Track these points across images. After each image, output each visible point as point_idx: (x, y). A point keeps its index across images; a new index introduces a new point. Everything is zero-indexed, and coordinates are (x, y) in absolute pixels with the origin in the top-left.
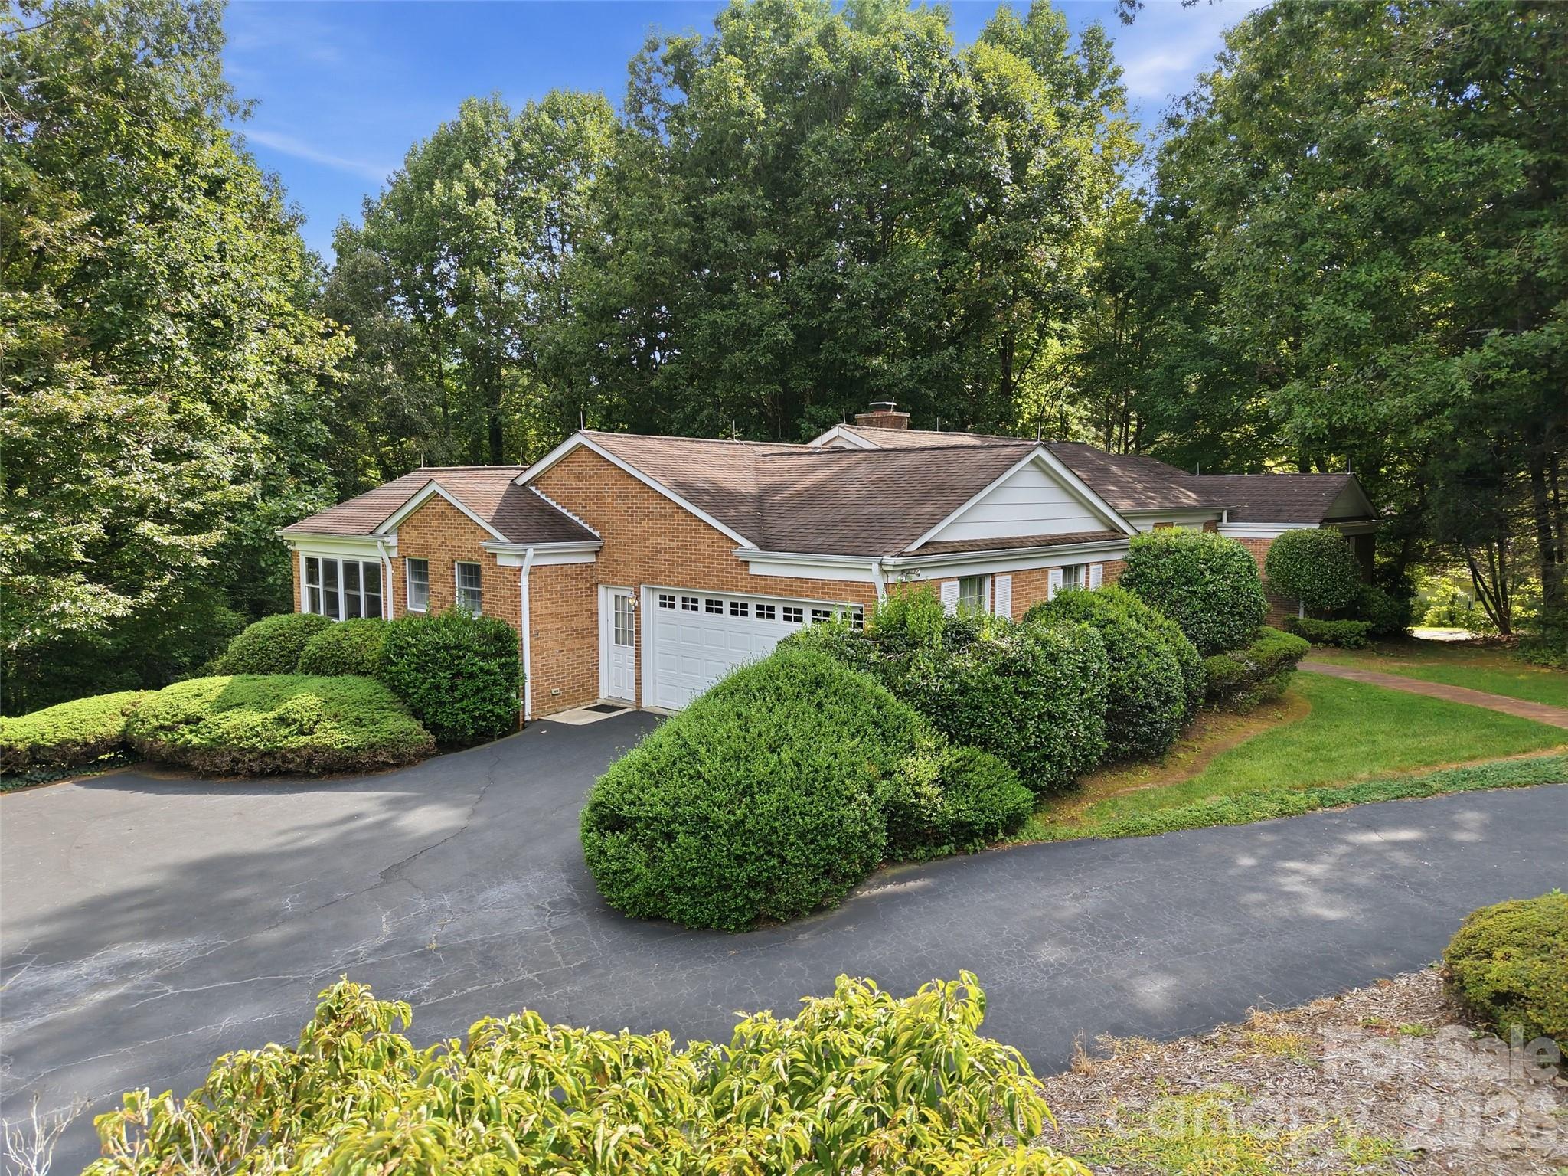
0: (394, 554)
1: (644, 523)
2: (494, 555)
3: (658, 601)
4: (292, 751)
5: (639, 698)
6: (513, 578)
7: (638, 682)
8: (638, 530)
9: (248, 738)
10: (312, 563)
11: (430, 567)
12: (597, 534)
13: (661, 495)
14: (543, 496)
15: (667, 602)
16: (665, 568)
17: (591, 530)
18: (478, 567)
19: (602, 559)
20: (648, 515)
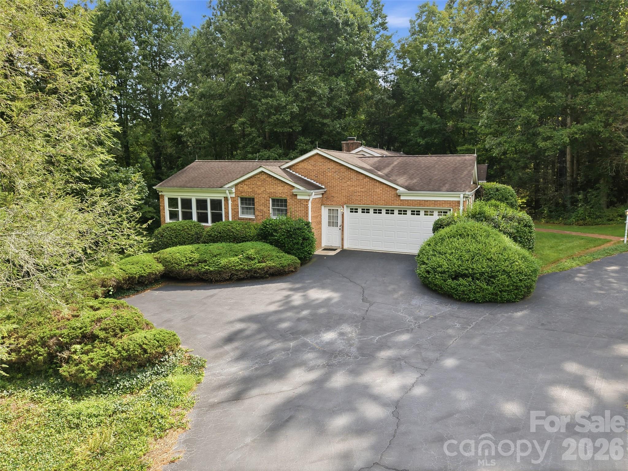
0: (233, 195)
1: (348, 183)
2: (296, 195)
3: (349, 210)
4: (259, 269)
5: (343, 245)
6: (306, 203)
7: (343, 239)
8: (345, 185)
9: (238, 266)
10: (173, 202)
11: (256, 200)
12: (323, 187)
13: (357, 172)
14: (294, 173)
15: (354, 210)
16: (359, 198)
17: (320, 185)
18: (286, 201)
19: (325, 196)
20: (350, 179)
